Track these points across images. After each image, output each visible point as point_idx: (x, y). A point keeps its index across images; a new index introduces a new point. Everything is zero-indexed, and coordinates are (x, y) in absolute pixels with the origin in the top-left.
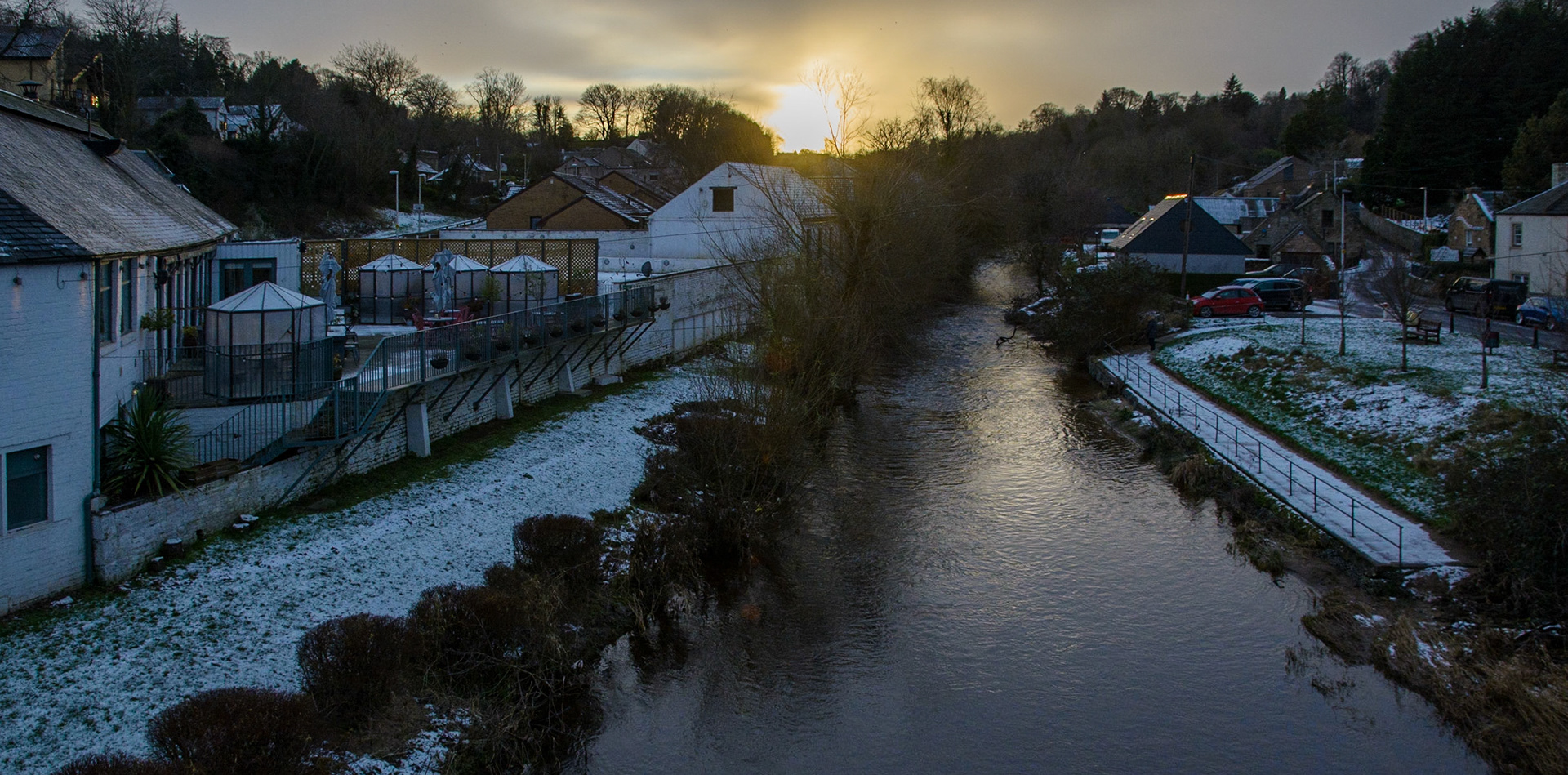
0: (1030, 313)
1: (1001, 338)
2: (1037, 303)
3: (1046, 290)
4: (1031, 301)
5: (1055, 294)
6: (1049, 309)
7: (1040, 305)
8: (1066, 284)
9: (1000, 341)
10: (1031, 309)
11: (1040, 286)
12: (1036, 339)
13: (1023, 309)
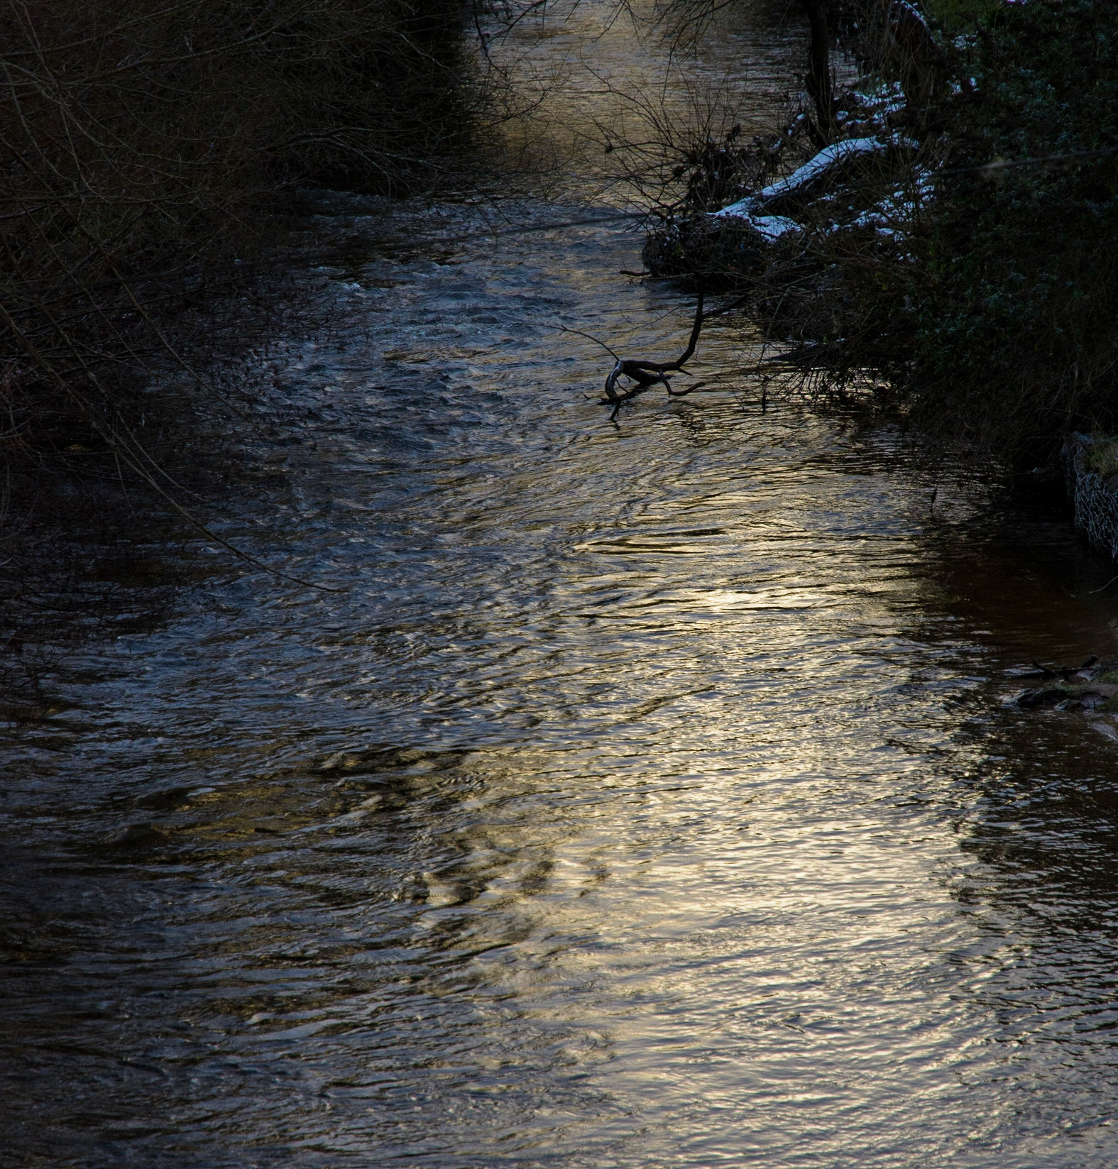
0: (773, 227)
1: (630, 368)
2: (802, 174)
3: (850, 103)
4: (772, 164)
5: (892, 121)
6: (868, 202)
7: (819, 182)
8: (948, 65)
9: (625, 383)
10: (777, 206)
11: (818, 81)
12: (800, 361)
13: (736, 209)
